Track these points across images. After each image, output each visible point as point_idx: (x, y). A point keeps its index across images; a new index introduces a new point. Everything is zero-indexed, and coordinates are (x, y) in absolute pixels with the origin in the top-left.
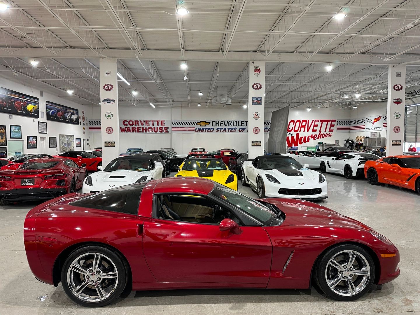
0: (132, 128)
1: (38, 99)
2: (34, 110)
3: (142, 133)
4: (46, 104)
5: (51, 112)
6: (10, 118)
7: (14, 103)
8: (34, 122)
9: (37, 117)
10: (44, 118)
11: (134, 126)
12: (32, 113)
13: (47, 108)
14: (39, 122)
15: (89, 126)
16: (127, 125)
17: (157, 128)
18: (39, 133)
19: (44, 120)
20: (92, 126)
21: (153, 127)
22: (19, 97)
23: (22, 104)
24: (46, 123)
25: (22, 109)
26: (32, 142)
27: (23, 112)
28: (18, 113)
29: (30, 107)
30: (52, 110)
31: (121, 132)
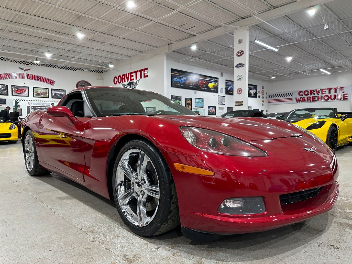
0: (307, 97)
1: (218, 78)
2: (214, 87)
3: (317, 101)
4: (225, 82)
5: (229, 88)
6: (195, 93)
7: (198, 82)
8: (214, 96)
9: (217, 92)
10: (223, 93)
11: (309, 96)
12: (212, 89)
13: (226, 85)
14: (218, 96)
15: (268, 98)
16: (302, 95)
17: (334, 95)
18: (218, 104)
19: (224, 94)
20: (271, 99)
21: (329, 95)
22: (202, 78)
23: (204, 83)
24: (225, 97)
25: (204, 86)
26: (211, 111)
27: (205, 89)
28: (201, 90)
29: (211, 85)
30: (230, 86)
31: (296, 103)
